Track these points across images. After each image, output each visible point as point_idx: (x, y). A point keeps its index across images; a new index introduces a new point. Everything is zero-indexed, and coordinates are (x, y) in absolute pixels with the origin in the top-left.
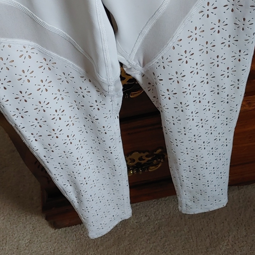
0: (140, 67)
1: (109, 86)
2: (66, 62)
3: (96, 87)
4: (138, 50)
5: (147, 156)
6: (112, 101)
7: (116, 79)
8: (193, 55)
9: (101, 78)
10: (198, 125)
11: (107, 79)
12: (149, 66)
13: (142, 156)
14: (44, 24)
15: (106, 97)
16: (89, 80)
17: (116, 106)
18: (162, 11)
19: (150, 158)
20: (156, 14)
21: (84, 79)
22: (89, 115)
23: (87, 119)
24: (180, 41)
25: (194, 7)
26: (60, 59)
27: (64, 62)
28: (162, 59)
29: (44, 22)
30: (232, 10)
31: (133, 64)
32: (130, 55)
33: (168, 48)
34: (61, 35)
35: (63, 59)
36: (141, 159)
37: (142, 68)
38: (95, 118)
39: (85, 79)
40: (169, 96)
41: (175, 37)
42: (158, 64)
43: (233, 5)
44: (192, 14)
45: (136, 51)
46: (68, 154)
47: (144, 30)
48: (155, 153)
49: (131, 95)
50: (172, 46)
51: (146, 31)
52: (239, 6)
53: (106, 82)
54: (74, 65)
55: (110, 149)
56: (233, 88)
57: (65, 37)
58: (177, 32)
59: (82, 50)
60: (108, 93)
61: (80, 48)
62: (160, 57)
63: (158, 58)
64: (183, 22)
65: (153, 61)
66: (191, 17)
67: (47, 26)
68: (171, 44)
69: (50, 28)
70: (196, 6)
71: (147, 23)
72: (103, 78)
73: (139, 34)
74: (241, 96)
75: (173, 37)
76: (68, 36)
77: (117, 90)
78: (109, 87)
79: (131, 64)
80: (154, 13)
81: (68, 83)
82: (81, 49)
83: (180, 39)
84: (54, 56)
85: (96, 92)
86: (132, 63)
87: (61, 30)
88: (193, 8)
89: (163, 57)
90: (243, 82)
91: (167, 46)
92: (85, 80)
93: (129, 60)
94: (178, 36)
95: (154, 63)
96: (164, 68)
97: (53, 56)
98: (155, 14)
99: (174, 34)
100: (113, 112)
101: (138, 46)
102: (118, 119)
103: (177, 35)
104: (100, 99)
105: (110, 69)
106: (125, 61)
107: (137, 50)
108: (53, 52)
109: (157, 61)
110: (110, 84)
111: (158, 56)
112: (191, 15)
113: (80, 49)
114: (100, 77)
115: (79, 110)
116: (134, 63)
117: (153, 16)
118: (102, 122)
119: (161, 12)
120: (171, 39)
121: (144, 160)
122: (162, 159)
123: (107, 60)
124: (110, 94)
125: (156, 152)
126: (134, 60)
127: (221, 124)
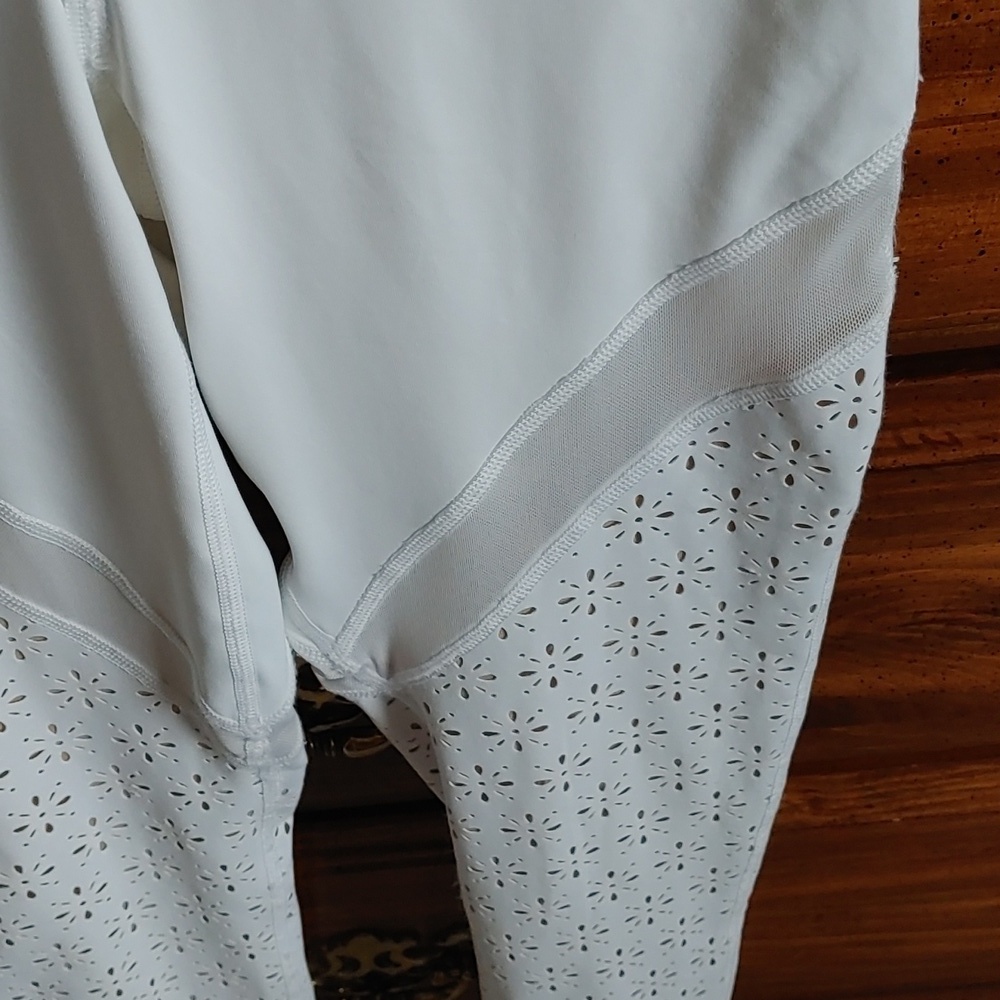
0: (376, 675)
1: (246, 740)
2: (87, 639)
3: (197, 730)
4: (370, 624)
5: (409, 953)
6: (260, 781)
7: (277, 720)
8: (578, 660)
9: (214, 714)
10: (594, 894)
11: (239, 721)
12: (410, 680)
13: (389, 953)
14: (8, 513)
15: (234, 768)
16: (174, 706)
17: (279, 797)
18: (461, 515)
19: (420, 962)
20: (437, 522)
21: (153, 700)
22: (167, 822)
23: (162, 834)
24: (529, 613)
25: (584, 507)
26: (62, 627)
27: (79, 639)
28: (460, 666)
29: (8, 505)
30: (732, 527)
31: (346, 668)
32: (337, 638)
33: (482, 633)
34: (72, 549)
35: (75, 628)
36: (383, 959)
37: (385, 680)
38: (189, 833)
39: (159, 703)
40: (482, 789)
41: (511, 599)
42: (444, 681)
43: (734, 510)
44: (576, 531)
45: (359, 626)
46: (74, 956)
47: (391, 566)
48: (441, 944)
49: (348, 748)
50: (496, 627)
51: (401, 569)
52: (757, 518)
53: (236, 731)
54: (115, 651)
55: (248, 943)
56: (736, 773)
57: (85, 557)
58: (517, 585)
59: (148, 610)
60: (245, 759)
61: (142, 602)
62: (452, 658)
63: (444, 662)
64: (543, 554)
65: (423, 666)
66: (573, 538)
67: (18, 520)
68: (493, 623)
69: (29, 525)
70: (592, 505)
71: (405, 543)
72: (220, 714)
73: (375, 575)
74: (769, 798)
75: (503, 599)
76: (99, 555)
77: (279, 752)
78: (248, 743)
79: (340, 667)
80: (431, 517)
81: (92, 706)
82: (145, 605)
83: (528, 607)
84: (40, 617)
85: (199, 746)
86: (343, 665)
87: (71, 535)
88: (581, 512)
89: (461, 659)
90: (775, 755)
91: (477, 627)
92: (156, 705)
93: (333, 656)
94: (523, 596)
95: (427, 674)
96: (467, 696)
97: (34, 614)
98: (433, 520)
99: (506, 591)
100: (265, 817)
101: (369, 613)
102: (289, 837)
103: (518, 595)
104: (210, 771)
105: (252, 688)
106: (316, 656)
107: (364, 623)
108: (37, 602)
109: (438, 668)
110: (252, 736)
111: (443, 655)
112: (573, 532)
113: (141, 606)
114: (211, 710)
115: (129, 796)
116: (353, 665)
117: (426, 526)
118: (219, 849)
119: (458, 518)
120: (494, 604)
121: (397, 965)
122: (467, 972)
123: (239, 661)
124: (249, 762)
125: (444, 940)
126: (354, 656)
127: (693, 888)
